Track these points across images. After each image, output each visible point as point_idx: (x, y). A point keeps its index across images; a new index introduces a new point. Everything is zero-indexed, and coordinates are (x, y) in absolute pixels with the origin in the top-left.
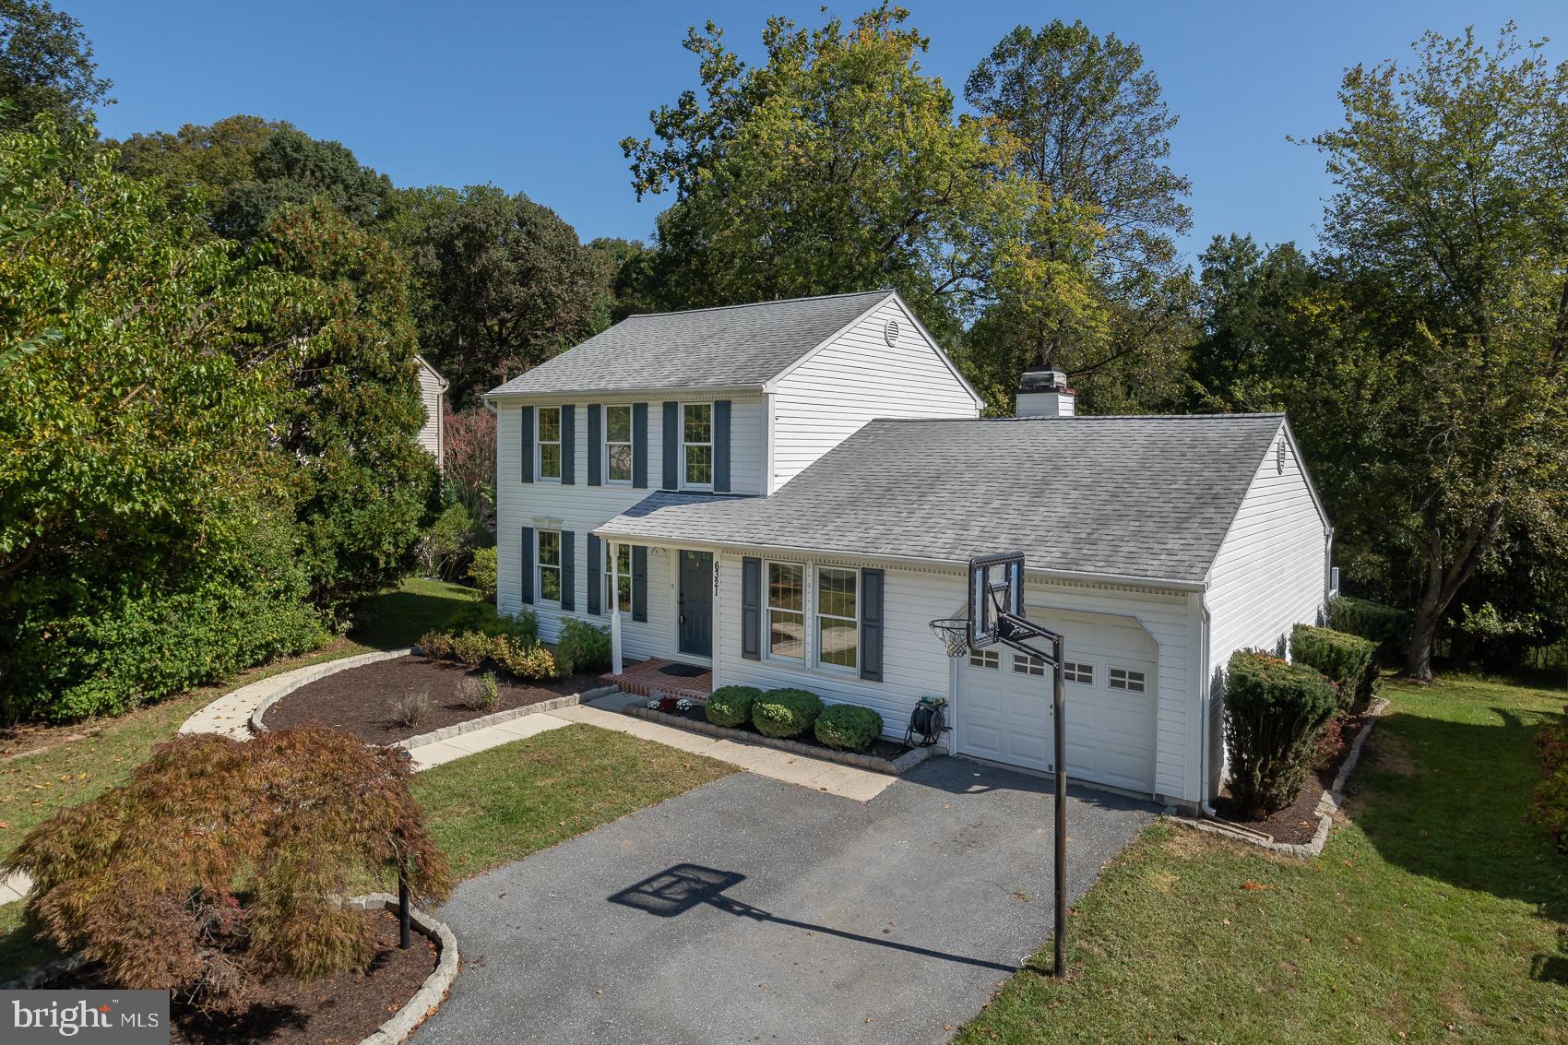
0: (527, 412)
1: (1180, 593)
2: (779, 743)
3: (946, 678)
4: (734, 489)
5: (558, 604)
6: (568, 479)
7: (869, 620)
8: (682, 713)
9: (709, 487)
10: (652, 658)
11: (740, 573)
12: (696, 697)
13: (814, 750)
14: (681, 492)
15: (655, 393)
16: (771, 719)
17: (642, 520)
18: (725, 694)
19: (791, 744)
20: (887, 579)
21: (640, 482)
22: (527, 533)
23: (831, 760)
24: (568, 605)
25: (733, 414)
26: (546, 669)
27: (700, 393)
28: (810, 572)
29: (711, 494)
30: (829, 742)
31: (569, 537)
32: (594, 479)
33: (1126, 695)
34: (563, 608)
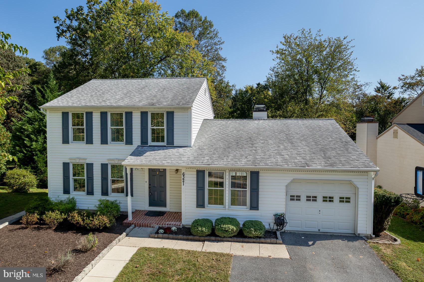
0: (65, 115)
1: (364, 172)
2: (230, 239)
3: (284, 206)
4: (175, 144)
5: (84, 193)
6: (90, 141)
7: (253, 189)
8: (176, 233)
9: (165, 144)
10: (136, 210)
11: (195, 176)
12: (177, 225)
13: (247, 240)
14: (150, 146)
15: (138, 108)
16: (227, 231)
18: (197, 223)
19: (235, 239)
20: (260, 174)
21: (129, 142)
22: (66, 166)
23: (254, 242)
24: (90, 192)
25: (175, 116)
26: (105, 224)
28: (227, 174)
29: (165, 146)
30: (252, 236)
31: (90, 166)
32: (104, 141)
33: (345, 205)
34: (87, 194)
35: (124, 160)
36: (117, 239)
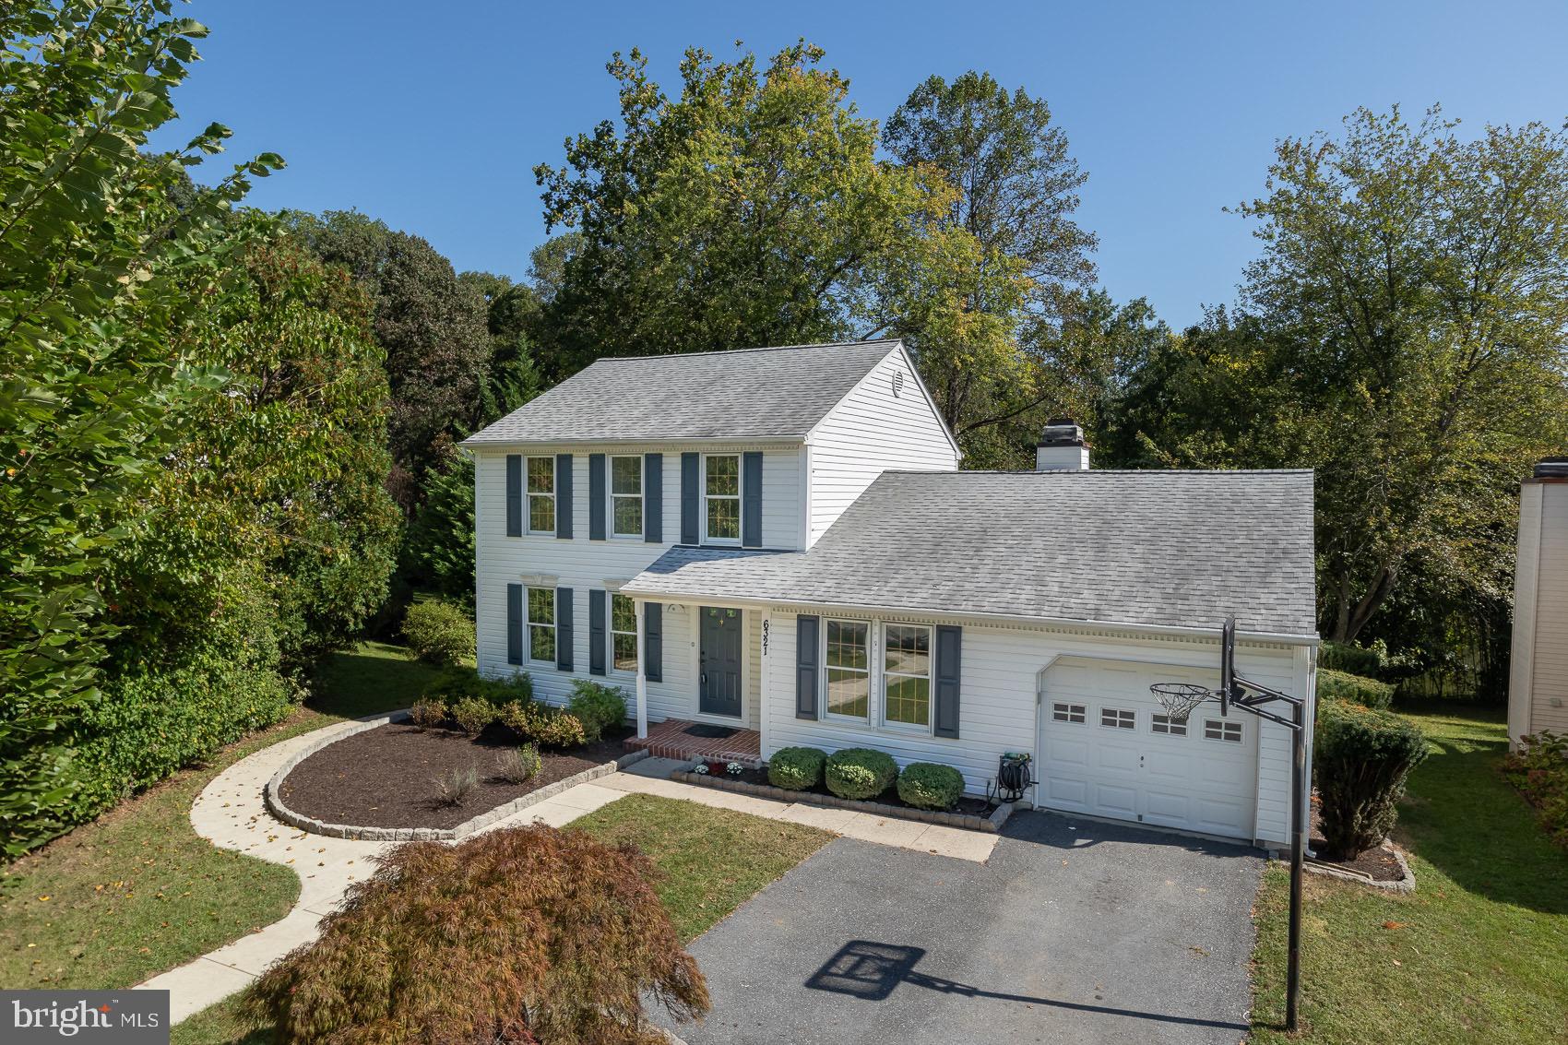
0: (513, 462)
1: (1286, 647)
2: (859, 804)
3: (1031, 734)
4: (766, 544)
5: (553, 665)
6: (565, 532)
7: (944, 677)
8: (735, 777)
9: (737, 542)
10: (669, 720)
11: (795, 631)
12: (748, 761)
13: (902, 810)
14: (702, 547)
15: (673, 445)
16: (850, 781)
17: (672, 576)
18: (786, 756)
19: (873, 805)
20: (964, 636)
21: (654, 535)
22: (514, 591)
23: (920, 820)
24: (566, 665)
25: (764, 466)
26: (574, 735)
27: (728, 444)
28: (876, 629)
29: (739, 549)
30: (917, 802)
31: (566, 595)
32: (597, 532)
33: (1222, 745)
34: (560, 669)
35: (627, 581)
36: (590, 771)
